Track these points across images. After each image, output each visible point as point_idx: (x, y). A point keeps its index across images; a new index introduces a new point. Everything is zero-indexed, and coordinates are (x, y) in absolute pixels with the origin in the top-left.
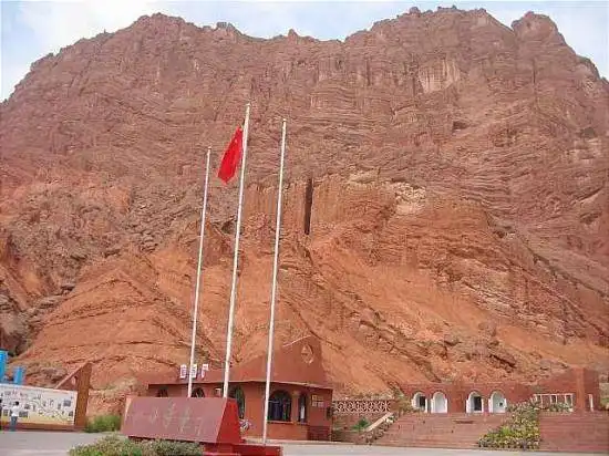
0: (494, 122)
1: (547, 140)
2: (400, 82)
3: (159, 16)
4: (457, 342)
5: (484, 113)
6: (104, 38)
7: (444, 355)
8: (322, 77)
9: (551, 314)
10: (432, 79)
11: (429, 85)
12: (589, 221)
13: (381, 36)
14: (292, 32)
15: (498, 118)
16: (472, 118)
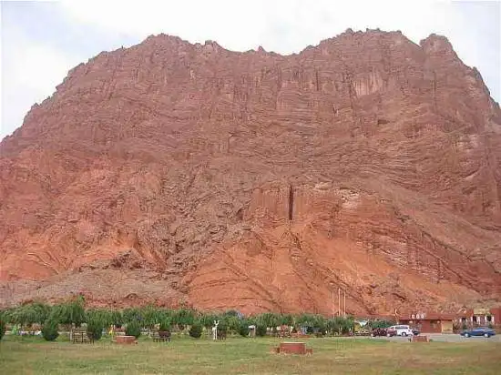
0: (406, 120)
1: (442, 134)
2: (340, 88)
3: (163, 36)
4: (377, 286)
5: (399, 113)
6: (122, 52)
7: (370, 293)
8: (284, 85)
9: (430, 267)
10: (363, 86)
11: (361, 90)
12: (469, 192)
13: (325, 52)
14: (261, 48)
15: (409, 117)
16: (390, 116)
